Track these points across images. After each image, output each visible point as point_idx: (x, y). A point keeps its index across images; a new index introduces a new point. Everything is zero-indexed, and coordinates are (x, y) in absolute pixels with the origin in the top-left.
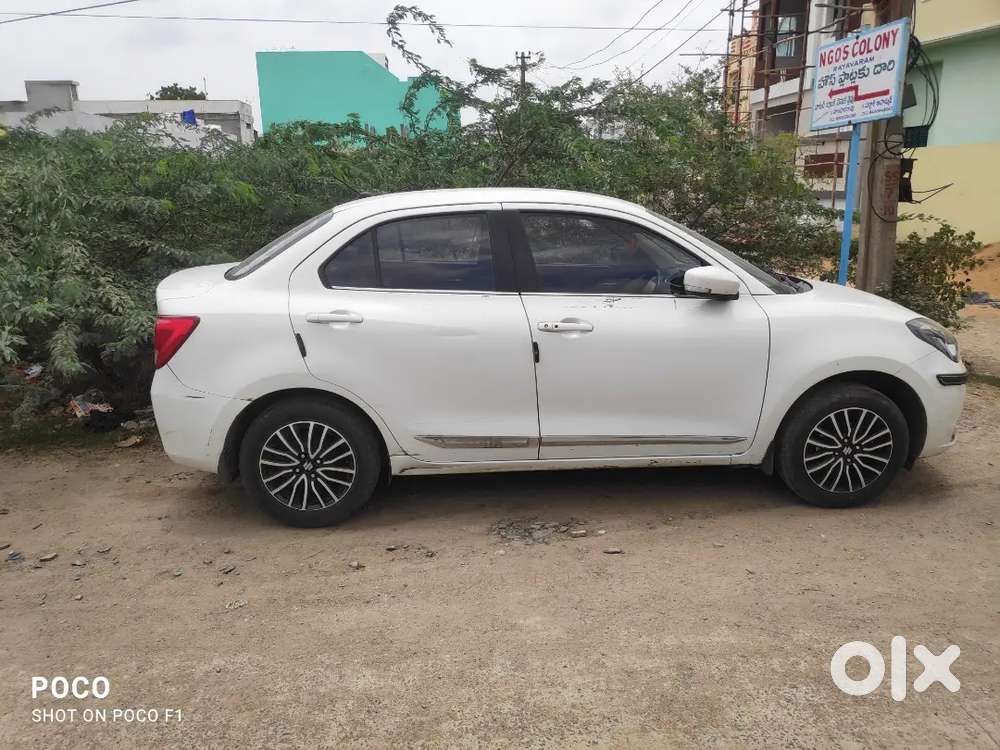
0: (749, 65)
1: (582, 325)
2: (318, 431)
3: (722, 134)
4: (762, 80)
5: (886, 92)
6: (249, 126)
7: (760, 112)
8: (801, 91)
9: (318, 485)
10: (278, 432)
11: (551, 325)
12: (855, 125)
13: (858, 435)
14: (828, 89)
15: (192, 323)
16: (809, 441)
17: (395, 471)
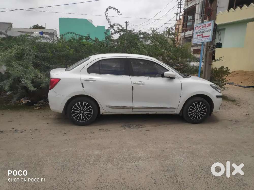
0: (181, 27)
1: (143, 83)
2: (85, 104)
3: (174, 43)
4: (184, 31)
5: (209, 36)
6: (56, 36)
7: (183, 38)
8: (193, 33)
9: (84, 116)
10: (76, 104)
11: (136, 83)
12: (202, 43)
13: (200, 108)
14: (197, 34)
15: (59, 80)
16: (189, 109)
17: (101, 113)
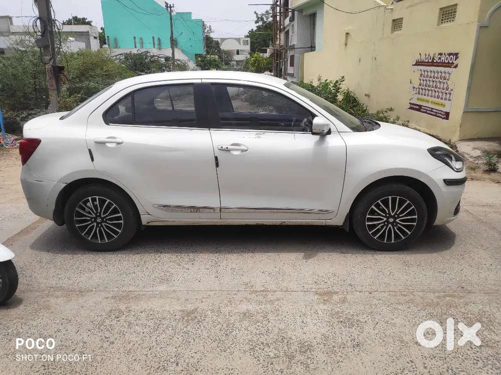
1: (242, 147)
11: (224, 147)
17: (144, 222)
